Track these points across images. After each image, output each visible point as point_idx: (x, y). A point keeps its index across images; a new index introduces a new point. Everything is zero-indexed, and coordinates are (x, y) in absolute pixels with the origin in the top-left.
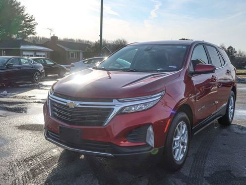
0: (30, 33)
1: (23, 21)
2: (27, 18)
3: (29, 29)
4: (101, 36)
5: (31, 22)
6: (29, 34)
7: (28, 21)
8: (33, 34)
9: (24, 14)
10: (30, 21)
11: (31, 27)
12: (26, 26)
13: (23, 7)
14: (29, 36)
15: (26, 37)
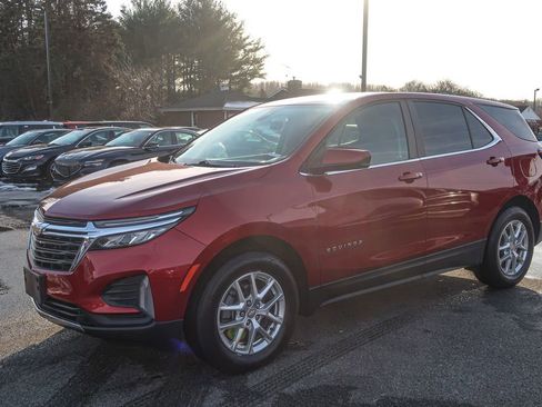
0: (254, 74)
1: (242, 51)
2: (250, 44)
3: (252, 67)
4: (363, 77)
5: (258, 53)
6: (253, 76)
7: (251, 50)
8: (261, 76)
9: (244, 36)
10: (257, 49)
11: (257, 61)
12: (247, 62)
13: (242, 23)
14: (252, 82)
15: (246, 83)
